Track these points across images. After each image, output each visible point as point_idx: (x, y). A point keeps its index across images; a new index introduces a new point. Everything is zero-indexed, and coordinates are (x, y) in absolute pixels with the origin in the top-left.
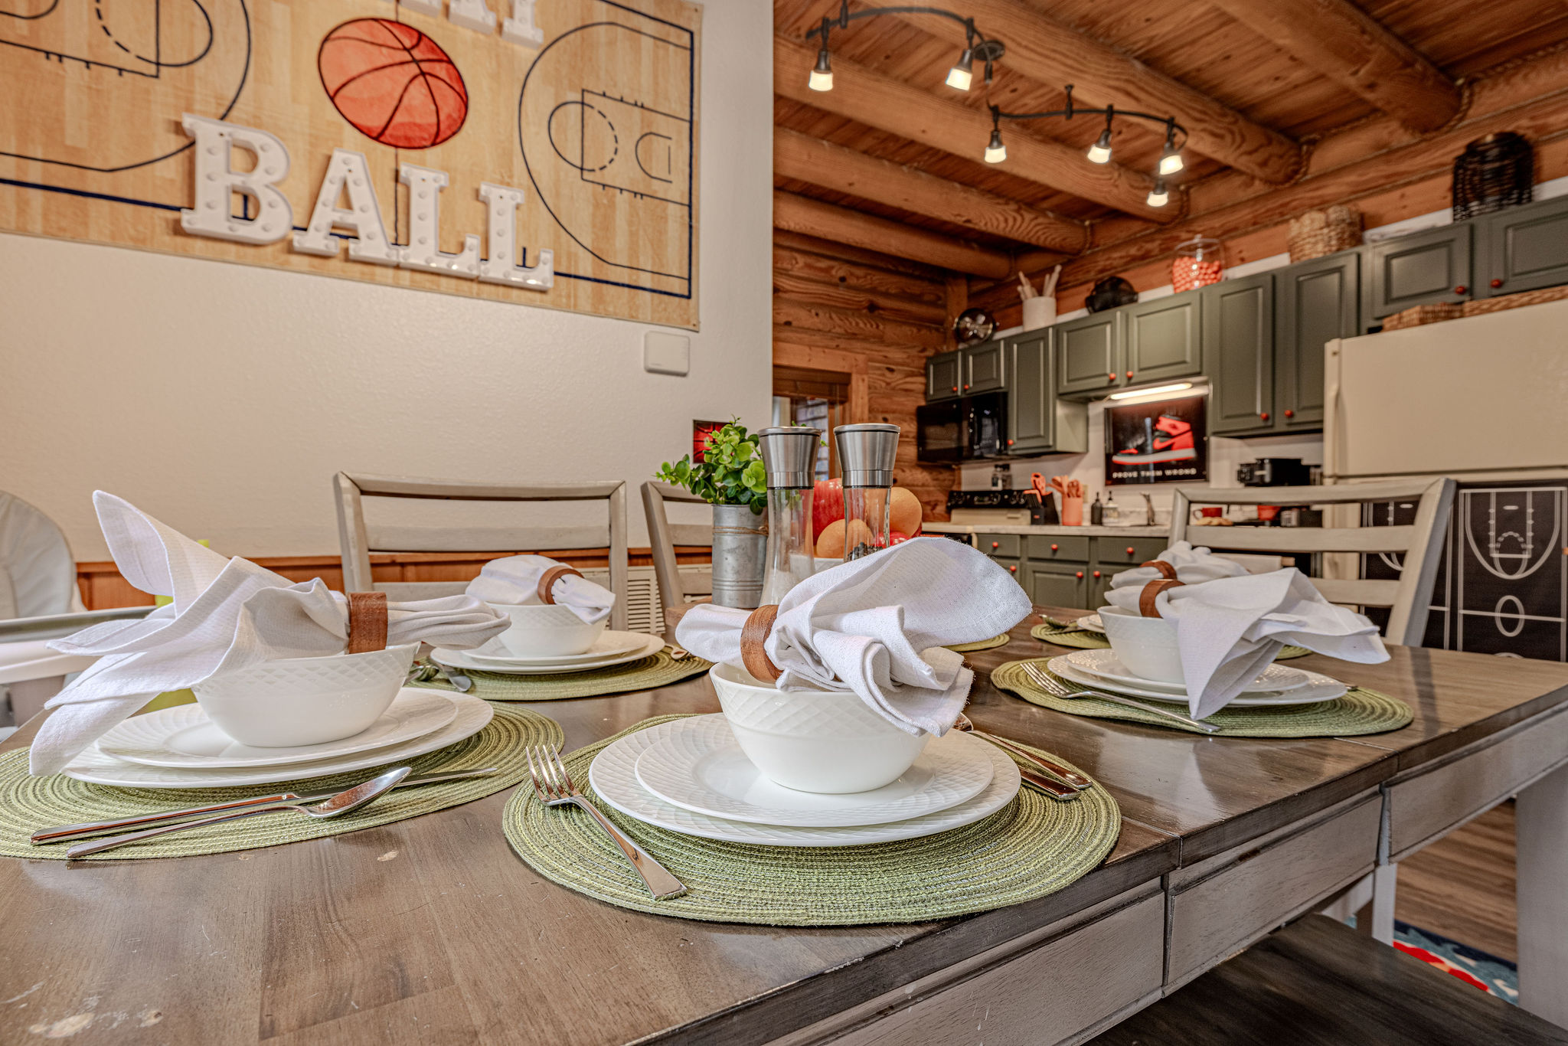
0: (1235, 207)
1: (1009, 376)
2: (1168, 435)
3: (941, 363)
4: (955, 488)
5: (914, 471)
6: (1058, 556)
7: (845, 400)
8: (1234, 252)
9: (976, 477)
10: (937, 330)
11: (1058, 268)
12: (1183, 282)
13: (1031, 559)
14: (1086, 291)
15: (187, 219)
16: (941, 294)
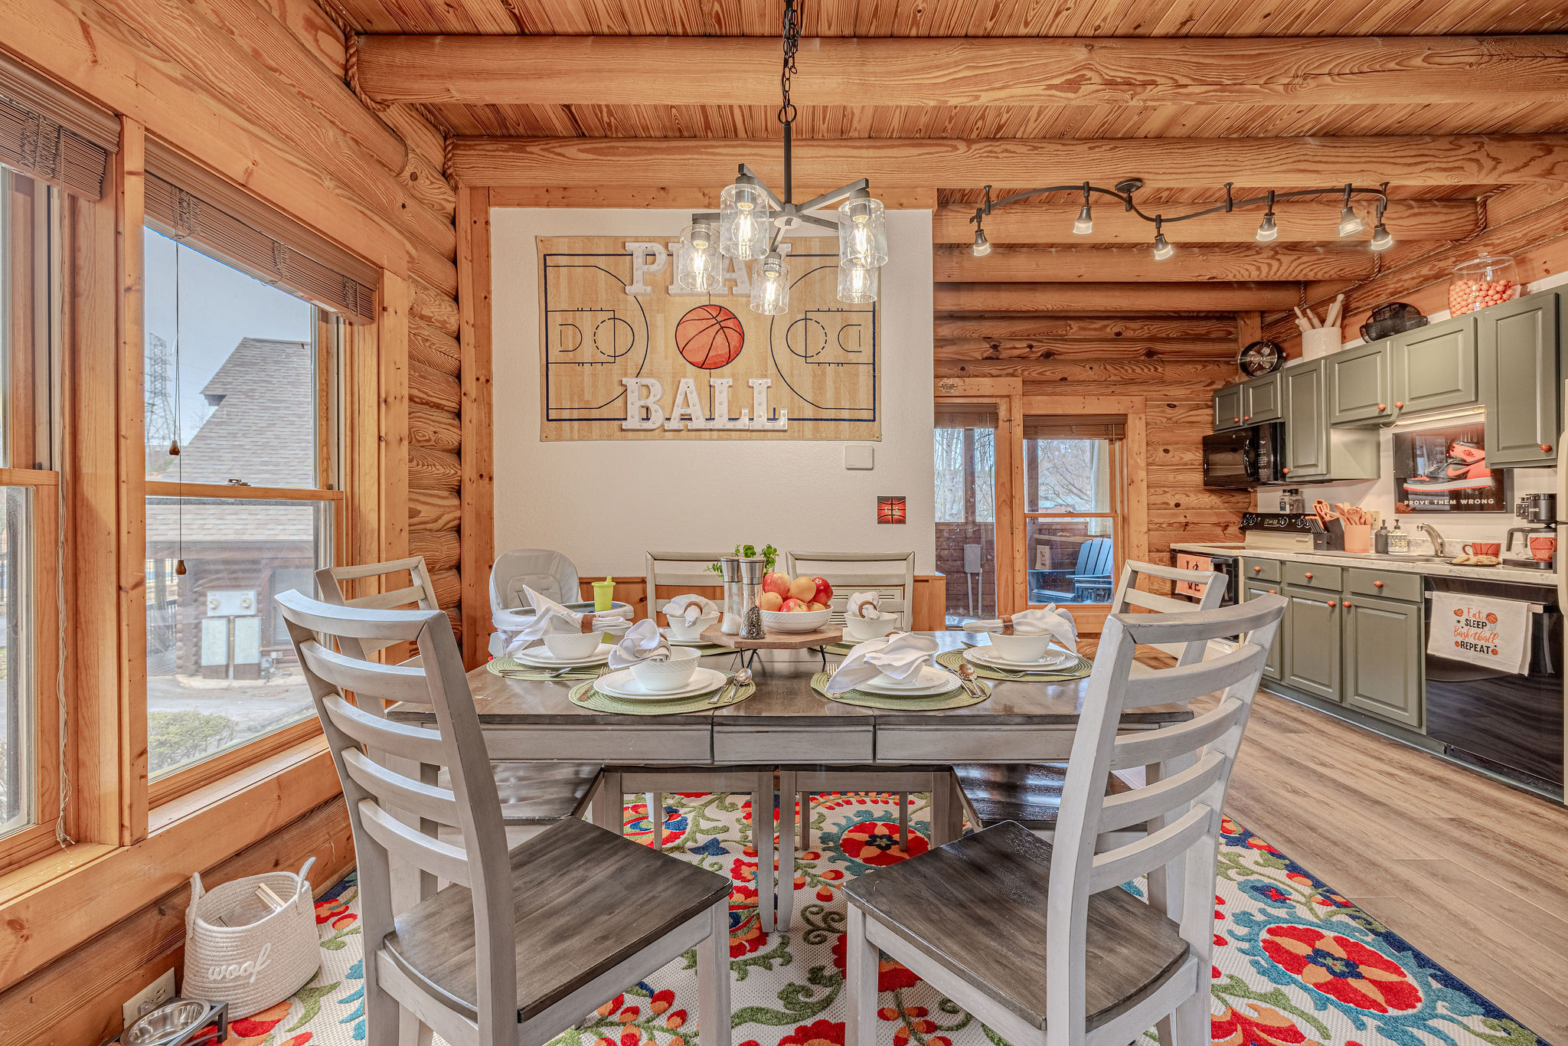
0: (1540, 213)
1: (1284, 407)
2: (1463, 463)
3: (1226, 395)
4: (1251, 510)
5: (1200, 496)
6: (1313, 584)
7: (1122, 437)
8: (1537, 264)
9: (1269, 500)
10: (1228, 363)
11: (1341, 297)
12: (1458, 306)
13: (1290, 585)
14: (1363, 318)
15: (625, 425)
16: (1231, 329)
